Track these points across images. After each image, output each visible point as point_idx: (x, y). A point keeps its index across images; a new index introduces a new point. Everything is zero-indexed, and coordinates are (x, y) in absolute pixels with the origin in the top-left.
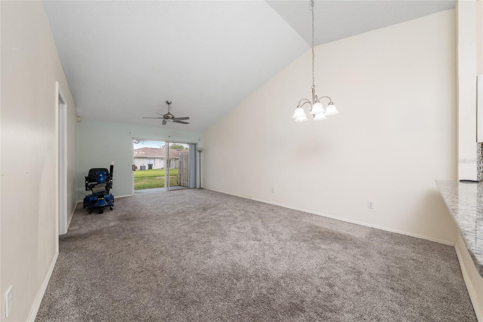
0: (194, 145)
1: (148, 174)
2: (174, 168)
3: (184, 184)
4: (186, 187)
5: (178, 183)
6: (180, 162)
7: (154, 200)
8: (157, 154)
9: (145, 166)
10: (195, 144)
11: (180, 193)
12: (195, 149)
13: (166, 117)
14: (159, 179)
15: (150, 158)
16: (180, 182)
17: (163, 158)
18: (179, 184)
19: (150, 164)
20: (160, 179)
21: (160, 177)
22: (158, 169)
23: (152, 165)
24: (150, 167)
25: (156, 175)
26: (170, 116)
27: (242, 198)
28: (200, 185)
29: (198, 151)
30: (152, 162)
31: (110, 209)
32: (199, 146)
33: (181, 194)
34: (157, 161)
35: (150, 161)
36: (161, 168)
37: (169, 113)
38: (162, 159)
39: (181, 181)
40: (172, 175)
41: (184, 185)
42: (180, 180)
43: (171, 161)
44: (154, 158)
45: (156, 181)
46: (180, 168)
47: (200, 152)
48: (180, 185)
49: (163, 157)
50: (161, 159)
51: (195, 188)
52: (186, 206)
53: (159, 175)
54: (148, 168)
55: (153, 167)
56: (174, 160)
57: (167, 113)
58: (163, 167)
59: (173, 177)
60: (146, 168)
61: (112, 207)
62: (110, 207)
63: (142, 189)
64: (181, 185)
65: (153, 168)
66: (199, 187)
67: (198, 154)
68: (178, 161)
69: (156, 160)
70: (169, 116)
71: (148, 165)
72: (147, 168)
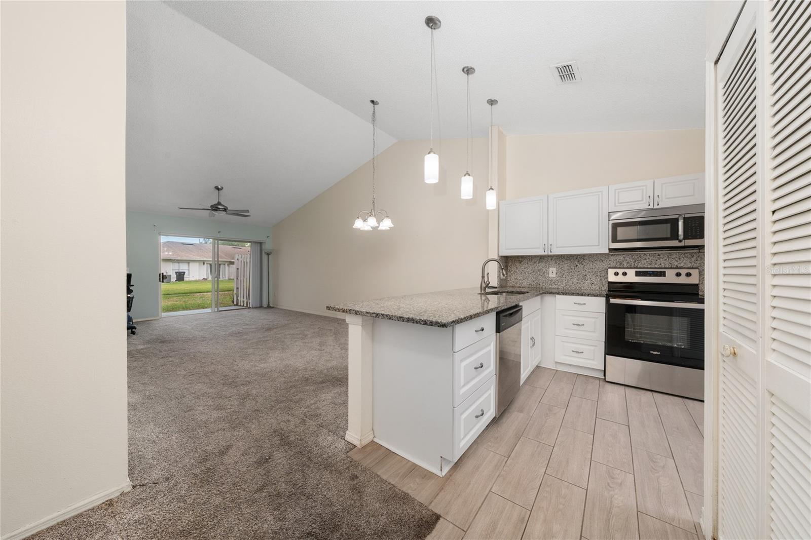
0: (259, 245)
1: (177, 290)
2: (227, 278)
3: (244, 302)
4: (241, 305)
5: (233, 302)
6: (238, 269)
7: (196, 322)
8: (193, 254)
9: (170, 276)
10: (261, 243)
11: (237, 313)
12: (261, 250)
13: (215, 208)
14: (199, 296)
15: (179, 261)
16: (237, 300)
17: (206, 261)
18: (235, 303)
19: (181, 271)
20: (201, 297)
21: (201, 294)
22: (196, 281)
23: (184, 273)
24: (180, 276)
25: (193, 291)
26: (221, 207)
27: (325, 317)
28: (269, 303)
29: (265, 253)
30: (183, 268)
31: (131, 333)
32: (267, 247)
33: (237, 315)
34: (194, 267)
35: (179, 266)
36: (202, 279)
37: (219, 203)
38: (204, 263)
39: (239, 298)
40: (224, 291)
41: (244, 304)
42: (237, 297)
43: (222, 266)
44: (188, 262)
45: (194, 300)
46: (237, 278)
47: (268, 254)
48: (237, 305)
49: (205, 259)
50: (202, 264)
51: (261, 307)
52: (244, 327)
53: (198, 291)
54: (176, 279)
55: (185, 276)
56: (228, 265)
57: (216, 203)
58: (206, 278)
59: (224, 294)
60: (172, 279)
61: (134, 330)
62: (132, 330)
63: (171, 311)
64: (239, 304)
65: (185, 279)
66: (266, 306)
67: (265, 257)
68: (233, 266)
69: (191, 264)
70: (219, 207)
71: (176, 273)
72: (174, 278)
